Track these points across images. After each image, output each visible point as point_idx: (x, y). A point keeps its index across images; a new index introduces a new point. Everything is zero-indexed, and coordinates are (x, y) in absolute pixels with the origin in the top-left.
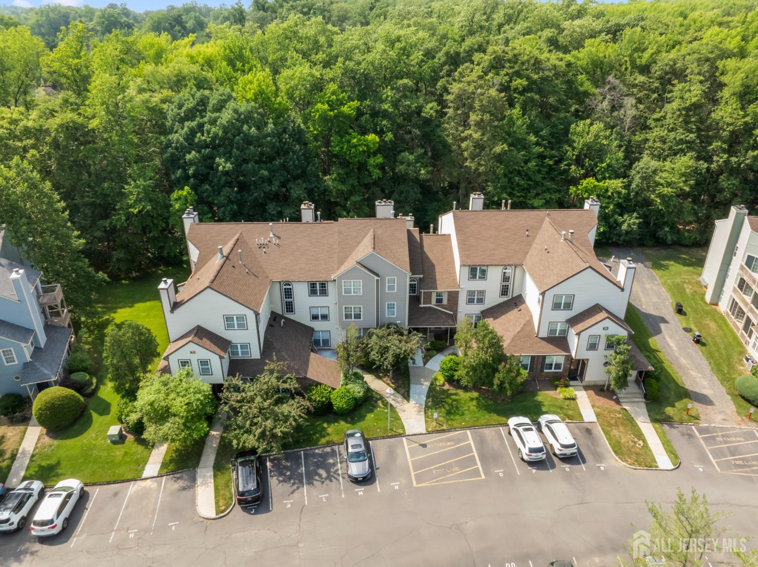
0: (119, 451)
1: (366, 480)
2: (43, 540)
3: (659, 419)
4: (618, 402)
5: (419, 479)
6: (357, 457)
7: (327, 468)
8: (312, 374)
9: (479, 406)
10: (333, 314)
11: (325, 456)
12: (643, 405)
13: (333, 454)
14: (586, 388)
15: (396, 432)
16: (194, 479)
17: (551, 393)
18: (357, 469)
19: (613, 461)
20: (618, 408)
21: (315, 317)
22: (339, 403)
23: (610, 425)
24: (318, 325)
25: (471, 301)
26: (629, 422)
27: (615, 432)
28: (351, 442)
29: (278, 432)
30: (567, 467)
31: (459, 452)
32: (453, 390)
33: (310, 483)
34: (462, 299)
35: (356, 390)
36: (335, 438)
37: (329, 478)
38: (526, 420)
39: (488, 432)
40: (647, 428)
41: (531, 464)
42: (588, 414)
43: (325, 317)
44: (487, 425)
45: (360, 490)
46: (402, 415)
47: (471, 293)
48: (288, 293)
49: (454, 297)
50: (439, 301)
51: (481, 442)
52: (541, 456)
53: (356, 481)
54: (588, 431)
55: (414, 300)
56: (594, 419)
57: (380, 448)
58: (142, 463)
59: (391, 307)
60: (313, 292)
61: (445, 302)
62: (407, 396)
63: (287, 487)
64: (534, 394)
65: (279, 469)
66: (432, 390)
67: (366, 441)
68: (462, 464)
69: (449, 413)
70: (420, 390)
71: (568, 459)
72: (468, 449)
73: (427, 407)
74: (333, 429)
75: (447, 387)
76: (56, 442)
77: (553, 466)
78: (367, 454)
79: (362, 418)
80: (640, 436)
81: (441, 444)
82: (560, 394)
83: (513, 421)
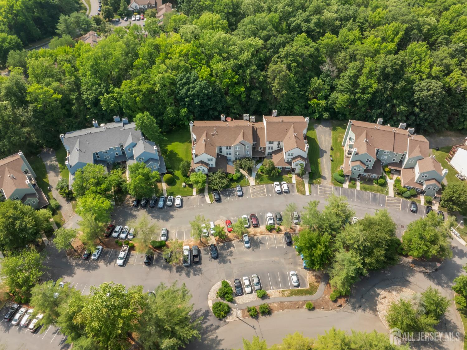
0: (186, 189)
1: (241, 196)
2: (178, 207)
3: (311, 183)
4: (302, 178)
5: (253, 196)
6: (239, 191)
7: (233, 193)
8: (228, 171)
9: (268, 179)
10: (232, 153)
11: (232, 190)
12: (308, 180)
13: (234, 190)
14: (296, 174)
15: (248, 185)
16: (204, 195)
17: (286, 176)
18: (239, 194)
19: (296, 193)
20: (302, 180)
21: (227, 154)
22: (235, 178)
23: (298, 184)
24: (228, 156)
25: (269, 149)
26: (303, 184)
27: (299, 186)
28: (238, 188)
29: (223, 186)
30: (285, 194)
31: (262, 190)
32: (262, 174)
33: (229, 196)
34: (267, 149)
35: (239, 175)
36: (234, 186)
37: (233, 195)
38: (278, 183)
39: (269, 185)
40: (307, 186)
41: (277, 193)
42: (294, 181)
43: (230, 154)
44: (269, 184)
45: (240, 198)
46: (249, 181)
47: (269, 147)
48: (221, 149)
49: (264, 148)
50: (261, 149)
51: (267, 188)
52: (280, 192)
53: (239, 196)
54: (293, 186)
55: (254, 148)
56: (295, 182)
57: (244, 189)
58: (192, 192)
59: (248, 152)
60: (227, 148)
61: (262, 149)
62: (251, 176)
63: (224, 197)
64: (282, 176)
65: (222, 193)
66: (257, 174)
67: (241, 187)
68: (262, 193)
69: (261, 180)
70: (254, 174)
71: (286, 192)
72: (264, 189)
73: (256, 179)
74: (234, 184)
75: (261, 173)
76: (170, 187)
77: (282, 194)
78: (241, 190)
79: (240, 181)
80: (304, 187)
81: (258, 188)
82: (288, 176)
83: (275, 183)
